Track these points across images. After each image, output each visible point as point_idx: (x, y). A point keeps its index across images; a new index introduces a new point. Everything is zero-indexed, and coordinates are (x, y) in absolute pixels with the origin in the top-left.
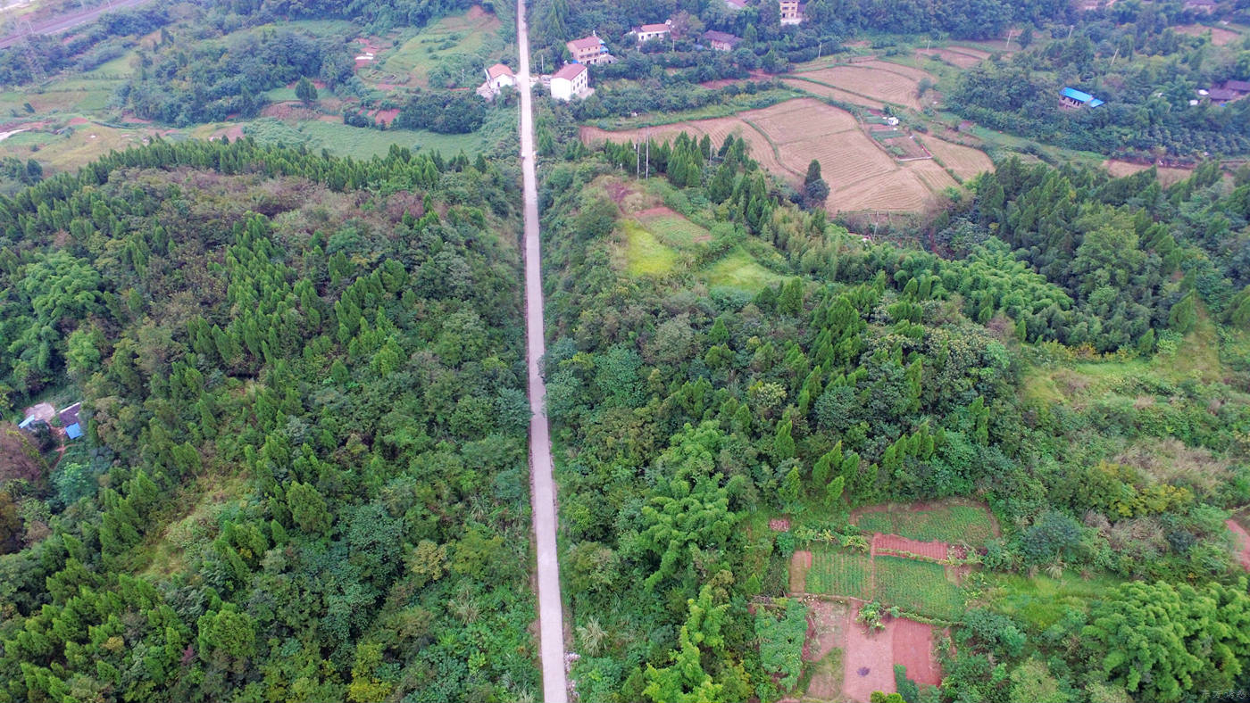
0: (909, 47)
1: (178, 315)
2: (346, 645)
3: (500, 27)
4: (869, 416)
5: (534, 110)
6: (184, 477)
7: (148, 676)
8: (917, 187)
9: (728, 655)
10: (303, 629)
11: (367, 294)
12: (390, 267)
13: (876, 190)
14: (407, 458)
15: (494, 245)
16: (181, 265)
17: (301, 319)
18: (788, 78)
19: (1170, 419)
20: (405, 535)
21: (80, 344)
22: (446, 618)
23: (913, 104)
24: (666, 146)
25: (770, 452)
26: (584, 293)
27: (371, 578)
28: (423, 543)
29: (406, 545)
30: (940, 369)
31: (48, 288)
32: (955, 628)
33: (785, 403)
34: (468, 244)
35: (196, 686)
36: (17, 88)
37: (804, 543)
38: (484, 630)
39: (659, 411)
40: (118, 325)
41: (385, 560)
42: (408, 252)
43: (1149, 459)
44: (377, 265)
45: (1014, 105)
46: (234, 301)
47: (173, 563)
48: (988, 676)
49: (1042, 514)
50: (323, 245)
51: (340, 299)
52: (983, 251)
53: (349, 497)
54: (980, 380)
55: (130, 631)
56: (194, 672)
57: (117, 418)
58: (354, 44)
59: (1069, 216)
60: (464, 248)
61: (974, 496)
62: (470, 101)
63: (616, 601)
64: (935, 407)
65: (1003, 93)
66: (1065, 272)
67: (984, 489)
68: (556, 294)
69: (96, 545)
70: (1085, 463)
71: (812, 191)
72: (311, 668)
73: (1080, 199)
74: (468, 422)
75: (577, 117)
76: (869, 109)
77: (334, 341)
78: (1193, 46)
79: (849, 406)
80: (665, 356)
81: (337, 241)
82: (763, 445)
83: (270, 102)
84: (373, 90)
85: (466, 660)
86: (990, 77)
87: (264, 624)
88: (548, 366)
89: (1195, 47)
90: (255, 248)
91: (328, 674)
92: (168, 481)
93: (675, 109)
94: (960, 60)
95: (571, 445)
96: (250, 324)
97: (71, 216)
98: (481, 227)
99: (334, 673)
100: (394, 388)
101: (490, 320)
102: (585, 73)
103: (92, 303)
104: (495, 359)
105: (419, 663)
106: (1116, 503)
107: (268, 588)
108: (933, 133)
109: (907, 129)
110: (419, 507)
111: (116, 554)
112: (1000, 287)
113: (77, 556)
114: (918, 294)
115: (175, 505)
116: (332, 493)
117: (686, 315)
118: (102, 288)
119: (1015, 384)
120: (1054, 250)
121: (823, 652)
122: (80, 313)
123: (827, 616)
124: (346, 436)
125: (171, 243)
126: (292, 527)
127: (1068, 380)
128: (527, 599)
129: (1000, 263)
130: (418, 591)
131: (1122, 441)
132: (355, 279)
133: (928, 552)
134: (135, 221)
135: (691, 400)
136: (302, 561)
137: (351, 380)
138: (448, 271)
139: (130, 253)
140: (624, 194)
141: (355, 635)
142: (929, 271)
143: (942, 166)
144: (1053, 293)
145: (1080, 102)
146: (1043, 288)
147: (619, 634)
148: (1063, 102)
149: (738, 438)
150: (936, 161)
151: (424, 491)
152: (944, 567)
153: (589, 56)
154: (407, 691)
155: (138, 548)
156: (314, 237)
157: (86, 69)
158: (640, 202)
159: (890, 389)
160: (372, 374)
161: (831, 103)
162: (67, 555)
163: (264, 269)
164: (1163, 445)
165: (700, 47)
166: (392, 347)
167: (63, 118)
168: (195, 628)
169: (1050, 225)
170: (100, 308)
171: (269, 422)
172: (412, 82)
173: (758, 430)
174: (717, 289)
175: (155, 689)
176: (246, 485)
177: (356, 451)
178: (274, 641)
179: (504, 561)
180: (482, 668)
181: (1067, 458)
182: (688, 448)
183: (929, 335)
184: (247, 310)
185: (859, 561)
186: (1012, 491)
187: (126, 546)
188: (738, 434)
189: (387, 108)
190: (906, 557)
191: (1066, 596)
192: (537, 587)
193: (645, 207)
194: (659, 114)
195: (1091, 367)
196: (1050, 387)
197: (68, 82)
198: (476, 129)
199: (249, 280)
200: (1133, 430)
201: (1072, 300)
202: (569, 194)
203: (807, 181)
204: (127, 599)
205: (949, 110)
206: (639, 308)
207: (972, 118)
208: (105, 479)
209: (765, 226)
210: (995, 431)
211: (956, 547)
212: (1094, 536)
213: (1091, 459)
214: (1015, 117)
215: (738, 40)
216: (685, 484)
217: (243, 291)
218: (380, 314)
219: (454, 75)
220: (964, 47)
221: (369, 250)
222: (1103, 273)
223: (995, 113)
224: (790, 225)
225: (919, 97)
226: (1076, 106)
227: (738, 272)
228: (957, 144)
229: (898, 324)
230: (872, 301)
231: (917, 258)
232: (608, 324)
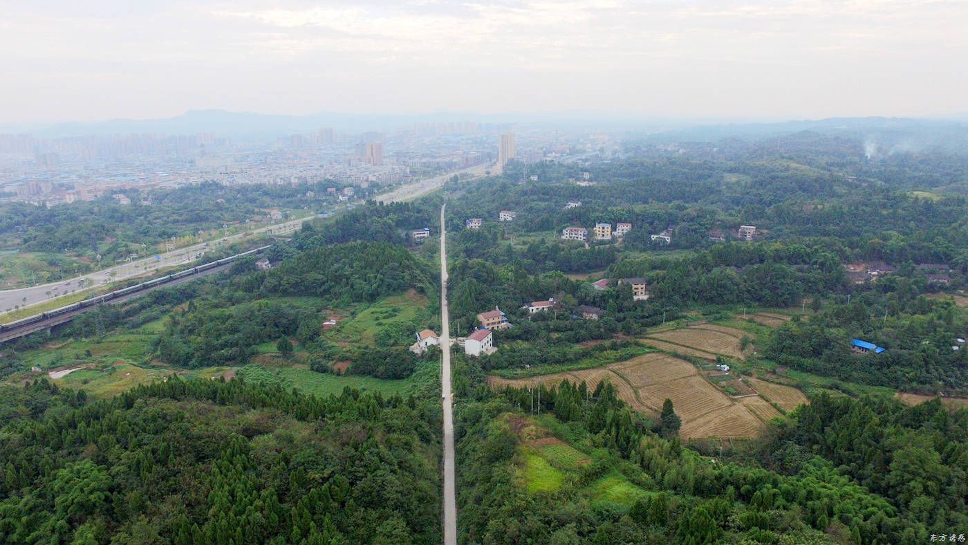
0: (730, 314)
1: (168, 513)
3: (428, 303)
5: (452, 363)
8: (750, 417)
11: (318, 503)
12: (337, 481)
13: (717, 421)
15: (420, 465)
16: (176, 473)
17: (264, 521)
18: (641, 338)
21: (84, 536)
23: (738, 355)
24: (553, 389)
26: (490, 506)
31: (70, 488)
34: (400, 464)
40: (118, 521)
42: (353, 469)
44: (328, 479)
45: (817, 353)
46: (213, 504)
50: (287, 462)
51: (296, 507)
52: (812, 468)
58: (323, 313)
59: (877, 438)
60: (396, 467)
62: (404, 356)
65: (806, 345)
66: (883, 484)
68: (468, 506)
71: (667, 422)
73: (884, 423)
75: (484, 368)
76: (705, 359)
77: (288, 541)
81: (298, 459)
83: (258, 353)
84: (333, 347)
86: (795, 333)
89: (945, 309)
90: (234, 462)
93: (557, 362)
94: (770, 322)
96: (223, 523)
97: (101, 432)
98: (410, 451)
101: (414, 527)
102: (490, 336)
103: (102, 502)
108: (757, 376)
109: (736, 373)
112: (830, 497)
114: (763, 505)
117: (574, 524)
118: (112, 490)
120: (871, 466)
122: (90, 510)
125: (171, 456)
129: (827, 477)
132: (309, 490)
134: (146, 437)
140: (522, 427)
142: (769, 486)
143: (767, 401)
144: (876, 502)
145: (867, 349)
146: (868, 498)
148: (854, 349)
150: (762, 397)
153: (494, 323)
156: (281, 455)
157: (133, 327)
158: (534, 433)
161: (676, 356)
163: (240, 480)
165: (575, 317)
167: (110, 360)
169: (863, 445)
170: (107, 506)
172: (363, 341)
174: (598, 503)
184: (222, 512)
189: (343, 359)
193: (538, 437)
194: (547, 366)
197: (119, 336)
198: (408, 376)
199: (227, 488)
201: (895, 508)
202: (479, 426)
203: (663, 415)
205: (767, 358)
206: (536, 518)
207: (785, 364)
209: (633, 452)
214: (820, 363)
215: (602, 311)
217: (221, 496)
218: (327, 520)
219: (394, 336)
220: (771, 312)
221: (322, 467)
222: (916, 485)
223: (803, 360)
224: (653, 450)
225: (742, 349)
226: (864, 352)
227: (614, 488)
228: (777, 383)
229: (751, 531)
230: (725, 511)
231: (758, 475)
232: (510, 532)
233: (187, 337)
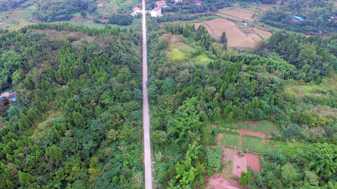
0: (250, 5)
1: (44, 67)
2: (88, 158)
4: (240, 96)
5: (146, 19)
6: (44, 111)
7: (30, 164)
8: (253, 41)
9: (199, 161)
10: (76, 153)
11: (98, 62)
12: (104, 55)
13: (241, 41)
14: (108, 107)
15: (134, 51)
16: (45, 54)
17: (79, 68)
18: (216, 13)
19: (326, 100)
20: (106, 128)
21: (16, 75)
22: (117, 151)
23: (251, 20)
24: (182, 27)
25: (211, 106)
26: (159, 64)
27: (96, 140)
28: (111, 130)
29: (106, 130)
30: (260, 84)
31: (8, 60)
32: (265, 155)
33: (216, 92)
34: (127, 50)
35: (44, 168)
36: (4, 12)
37: (221, 131)
38: (128, 154)
39: (180, 95)
40: (28, 71)
41: (100, 135)
42: (110, 52)
43: (320, 111)
44: (101, 54)
45: (279, 20)
46: (60, 64)
47: (39, 134)
48: (275, 169)
49: (289, 124)
50: (86, 50)
51: (90, 63)
52: (271, 56)
53: (91, 117)
54: (272, 87)
55: (26, 152)
56: (44, 164)
57: (25, 94)
58: (97, 2)
59: (296, 46)
60: (125, 51)
61: (269, 120)
62: (128, 17)
63: (166, 147)
64: (258, 95)
65: (276, 17)
66: (295, 61)
67: (273, 117)
68: (151, 65)
69: (18, 128)
70: (302, 111)
71: (223, 40)
72: (78, 164)
73: (299, 42)
74: (125, 98)
75: (158, 21)
76: (239, 21)
77: (88, 75)
78: (329, 5)
79: (234, 93)
80: (181, 80)
81: (90, 48)
82: (209, 104)
83: (73, 17)
84: (102, 14)
85: (122, 163)
86: (273, 13)
87: (65, 151)
88: (148, 83)
89: (330, 6)
90: (66, 50)
91: (83, 166)
92: (39, 111)
93: (185, 20)
94: (264, 9)
95: (154, 105)
96: (64, 69)
97: (16, 41)
98: (130, 46)
99: (85, 166)
100: (104, 88)
101: (132, 71)
102: (160, 10)
103: (20, 64)
104: (133, 81)
105: (109, 163)
106: (311, 122)
107: (66, 141)
108: (256, 27)
109: (249, 26)
110: (110, 120)
111: (23, 131)
112: (276, 64)
113: (12, 131)
114: (253, 64)
115: (41, 118)
116: (86, 116)
117: (188, 69)
118: (23, 60)
119: (281, 89)
120: (292, 55)
121: (226, 161)
122: (17, 67)
123: (228, 152)
124: (90, 100)
125: (43, 48)
126: (74, 125)
127: (296, 89)
128: (141, 147)
129: (276, 58)
130: (109, 144)
131: (312, 105)
132: (94, 58)
133: (257, 134)
134: (33, 42)
135: (189, 92)
136: (76, 134)
137: (92, 85)
138: (121, 57)
139: (31, 51)
140: (170, 39)
141: (91, 155)
142: (256, 60)
143: (259, 36)
144: (291, 66)
145: (298, 19)
146: (289, 65)
147: (167, 156)
148: (293, 19)
149: (202, 102)
150: (257, 34)
151: (112, 115)
152: (261, 139)
153: (162, 5)
154: (105, 171)
155: (30, 129)
156: (83, 47)
157: (23, 8)
158: (175, 40)
159: (246, 88)
160: (98, 84)
161: (228, 19)
162: (9, 131)
163: (69, 55)
164: (324, 107)
165: (192, 4)
166: (104, 77)
167: (16, 20)
168: (44, 152)
169: (290, 49)
170: (22, 66)
171: (68, 96)
172: (113, 12)
173: (208, 100)
174: (196, 63)
175: (32, 168)
176: (61, 113)
177: (93, 105)
178: (67, 156)
179: (134, 135)
180: (127, 165)
181: (296, 110)
182: (188, 104)
183: (257, 75)
184: (63, 66)
185: (237, 136)
186: (281, 118)
187: (26, 129)
188: (202, 101)
189: (106, 18)
190: (250, 136)
191: (297, 147)
192: (144, 143)
193: (176, 42)
194: (181, 21)
195: (302, 86)
196: (291, 91)
197: (18, 11)
198: (130, 24)
199: (64, 58)
200: (315, 103)
201: (297, 68)
202: (155, 39)
203: (222, 38)
204: (25, 143)
205: (261, 21)
206: (174, 67)
207: (267, 24)
208: (21, 111)
209: (210, 47)
210: (276, 101)
211: (265, 134)
212: (305, 131)
213: (303, 110)
214: (280, 23)
215: (203, 2)
216: (187, 114)
217: (62, 60)
218: (101, 68)
219: (124, 10)
220: (265, 6)
221: (98, 50)
222: (306, 61)
223: (274, 22)
224: (217, 47)
225: (252, 18)
226: (296, 20)
227: (202, 59)
228: (263, 30)
229: (248, 71)
230: (240, 66)
231: (253, 56)
232: (165, 72)
233: (45, 11)
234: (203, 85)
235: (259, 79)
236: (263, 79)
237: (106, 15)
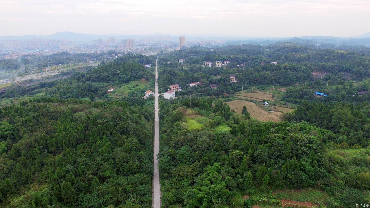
0: (269, 88)
1: (37, 135)
6: (25, 183)
8: (276, 118)
11: (101, 131)
12: (109, 124)
13: (263, 118)
15: (144, 125)
16: (42, 123)
18: (234, 95)
20: (103, 203)
23: (271, 99)
25: (240, 172)
28: (109, 206)
30: (296, 144)
33: (243, 155)
34: (136, 122)
37: (256, 202)
39: (199, 165)
42: (116, 121)
44: (105, 123)
45: (301, 97)
46: (57, 132)
50: (89, 119)
51: (92, 132)
53: (84, 192)
54: (311, 148)
58: (108, 87)
61: (317, 187)
62: (140, 100)
65: (298, 94)
66: (330, 126)
68: (163, 139)
74: (131, 170)
76: (258, 101)
77: (88, 145)
79: (267, 153)
80: (200, 147)
81: (93, 116)
82: (237, 170)
84: (112, 97)
88: (160, 155)
90: (67, 119)
92: (18, 184)
94: (282, 90)
95: (167, 179)
96: (60, 137)
97: (12, 112)
98: (141, 120)
100: (106, 159)
101: (141, 142)
102: (174, 93)
103: (10, 135)
104: (142, 152)
108: (279, 106)
109: (271, 105)
110: (110, 194)
116: (78, 190)
117: (207, 136)
125: (40, 117)
127: (341, 152)
131: (367, 169)
133: (304, 205)
137: (92, 156)
138: (128, 126)
139: (26, 121)
140: (186, 112)
143: (283, 113)
144: (327, 131)
146: (324, 130)
148: (316, 96)
150: (280, 112)
151: (112, 189)
153: (176, 89)
157: (31, 95)
159: (280, 147)
160: (99, 155)
161: (247, 100)
163: (69, 124)
165: (208, 88)
166: (107, 146)
169: (321, 116)
171: (60, 166)
172: (123, 95)
173: (234, 166)
174: (217, 132)
176: (47, 186)
177: (89, 177)
181: (349, 173)
182: (209, 171)
186: (331, 183)
188: (227, 166)
190: (296, 206)
193: (192, 114)
195: (347, 150)
196: (335, 154)
197: (25, 97)
199: (63, 126)
202: (168, 113)
205: (282, 100)
206: (191, 135)
207: (289, 102)
209: (231, 118)
210: (320, 163)
211: (315, 204)
214: (302, 100)
215: (218, 86)
216: (209, 182)
218: (104, 137)
219: (136, 93)
220: (284, 88)
221: (103, 119)
222: (342, 124)
223: (296, 100)
224: (239, 117)
225: (273, 98)
226: (319, 96)
227: (223, 129)
228: (286, 108)
229: (279, 132)
232: (180, 141)
233: (53, 95)
234: (227, 151)
235: (294, 139)
236: (298, 139)
237: (116, 98)
